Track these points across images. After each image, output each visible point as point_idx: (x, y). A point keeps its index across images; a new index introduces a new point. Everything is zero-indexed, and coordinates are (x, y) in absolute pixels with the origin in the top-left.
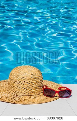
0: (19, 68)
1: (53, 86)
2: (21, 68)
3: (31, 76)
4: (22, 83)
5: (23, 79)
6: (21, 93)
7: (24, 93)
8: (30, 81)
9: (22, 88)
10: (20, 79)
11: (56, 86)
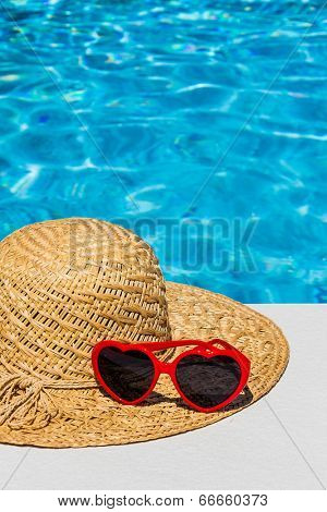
0: (35, 235)
1: (224, 324)
2: (46, 238)
3: (98, 283)
4: (48, 322)
5: (54, 296)
6: (42, 376)
7: (61, 372)
8: (92, 311)
9: (48, 350)
10: (36, 297)
11: (237, 321)
